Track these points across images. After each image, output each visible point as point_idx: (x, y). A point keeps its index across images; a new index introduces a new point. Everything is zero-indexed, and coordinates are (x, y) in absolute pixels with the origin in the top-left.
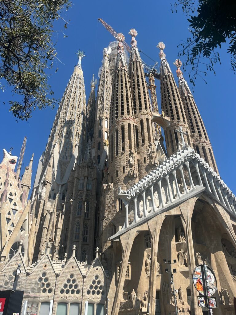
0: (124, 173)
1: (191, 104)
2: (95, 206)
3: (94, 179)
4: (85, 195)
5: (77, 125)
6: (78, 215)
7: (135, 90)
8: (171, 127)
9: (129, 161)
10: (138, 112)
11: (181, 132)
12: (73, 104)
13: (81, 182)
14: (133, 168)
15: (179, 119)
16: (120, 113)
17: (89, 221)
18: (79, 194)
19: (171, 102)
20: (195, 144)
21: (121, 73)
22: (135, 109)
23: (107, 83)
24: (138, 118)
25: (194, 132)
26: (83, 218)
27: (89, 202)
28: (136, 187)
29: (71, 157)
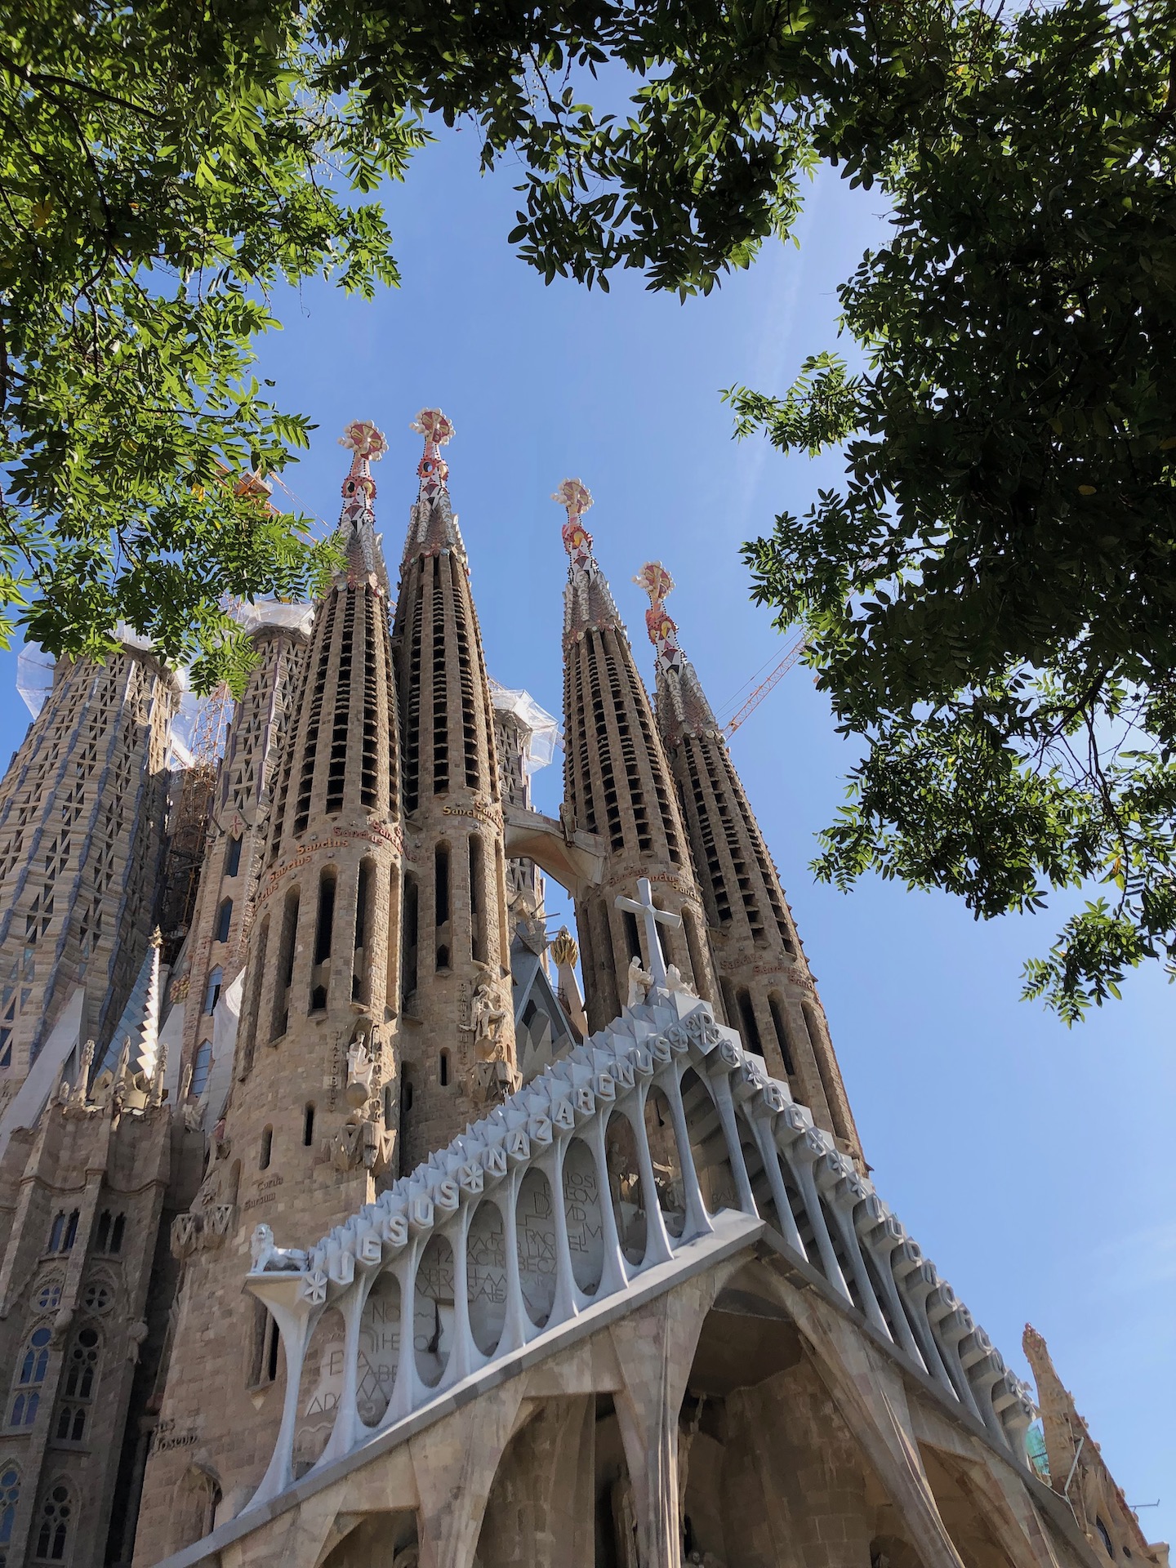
0: (307, 1141)
2: (131, 1360)
4: (71, 1289)
5: (97, 871)
6: (15, 1421)
7: (418, 689)
8: (608, 888)
9: (345, 1071)
10: (421, 802)
11: (648, 912)
14: (363, 1113)
15: (645, 844)
16: (317, 805)
17: (84, 1462)
18: (39, 1281)
19: (609, 759)
20: (733, 979)
21: (351, 605)
22: (411, 785)
24: (423, 835)
25: (726, 915)
26: (39, 1441)
27: (101, 1338)
29: (35, 1056)
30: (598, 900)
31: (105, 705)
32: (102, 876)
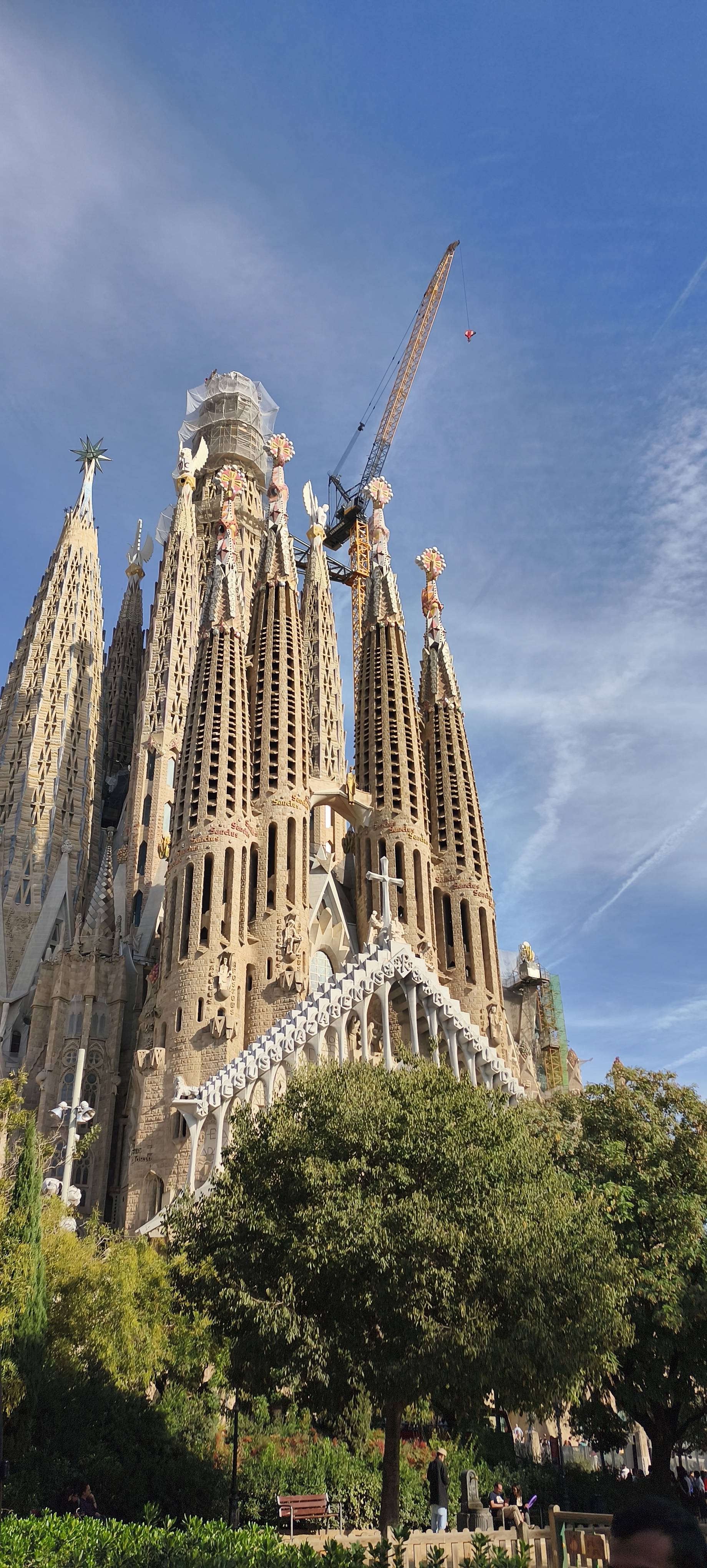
0: (199, 1020)
1: (449, 738)
2: (114, 1093)
3: (115, 1002)
7: (261, 705)
8: (372, 831)
9: (217, 979)
10: (262, 793)
11: (384, 880)
12: (57, 685)
13: (74, 1009)
15: (397, 804)
16: (203, 809)
18: (65, 1049)
19: (381, 736)
20: (443, 889)
21: (221, 648)
22: (256, 780)
23: (183, 607)
24: (261, 817)
25: (444, 845)
28: (225, 1077)
29: (43, 898)
30: (365, 837)
31: (63, 641)
32: (72, 773)
